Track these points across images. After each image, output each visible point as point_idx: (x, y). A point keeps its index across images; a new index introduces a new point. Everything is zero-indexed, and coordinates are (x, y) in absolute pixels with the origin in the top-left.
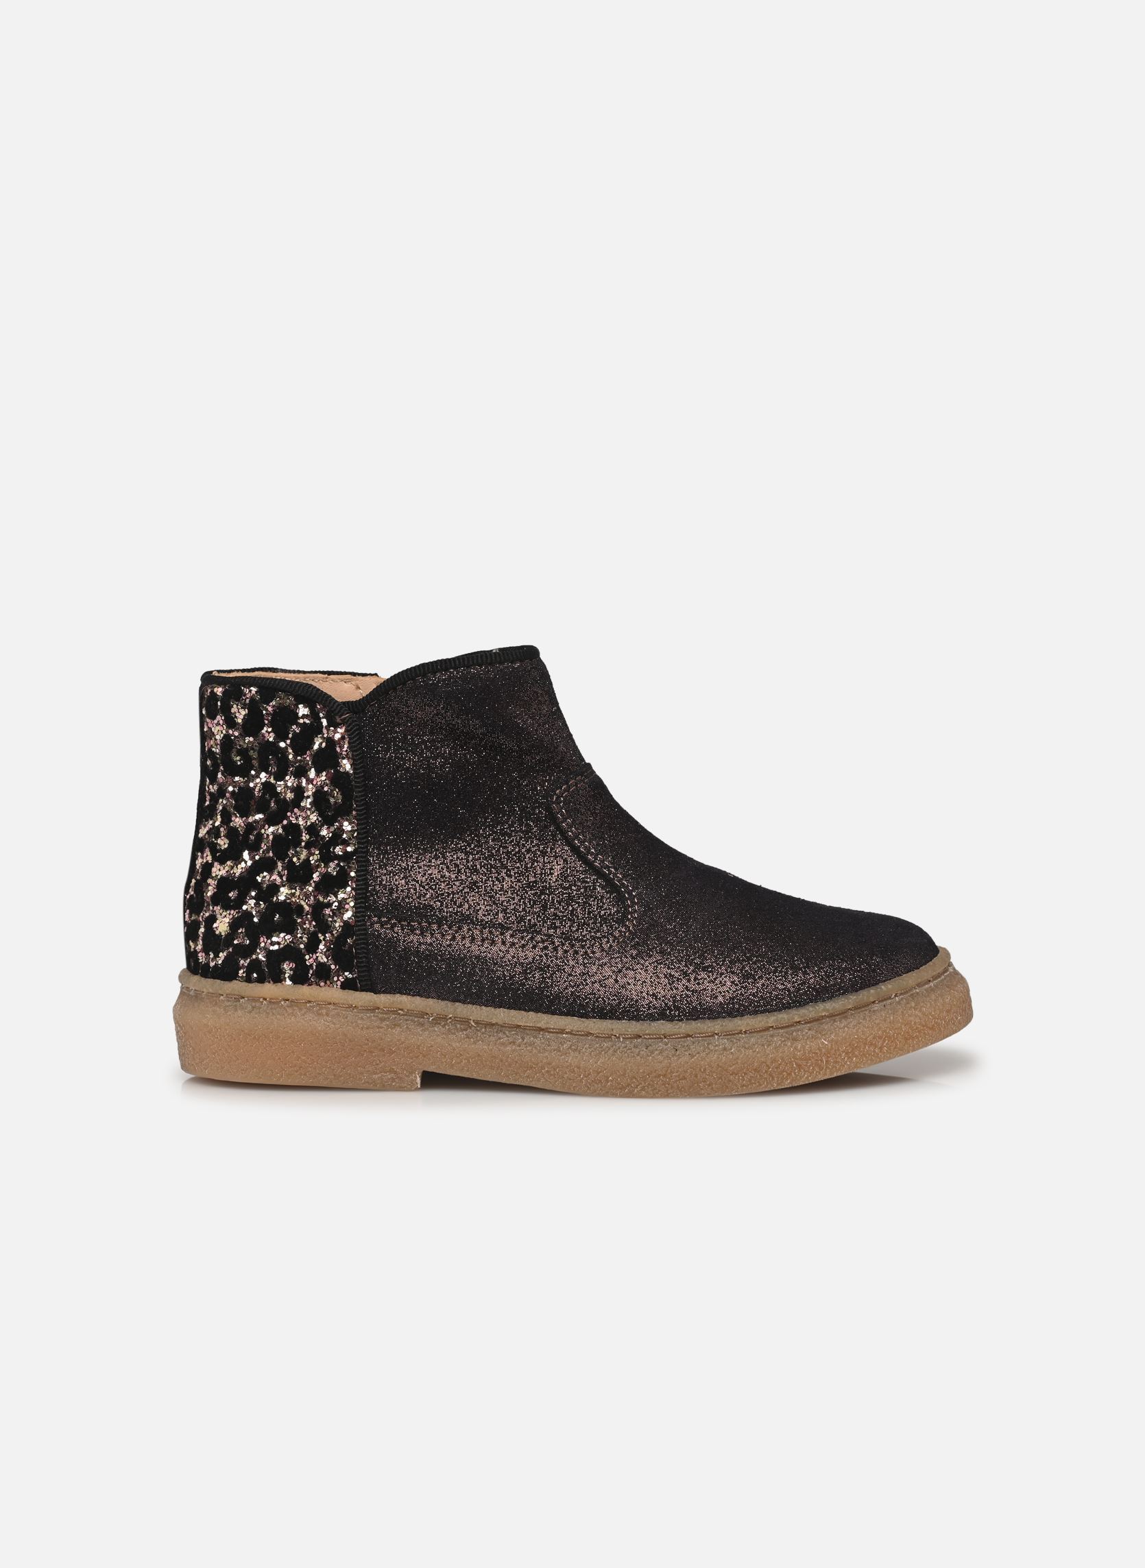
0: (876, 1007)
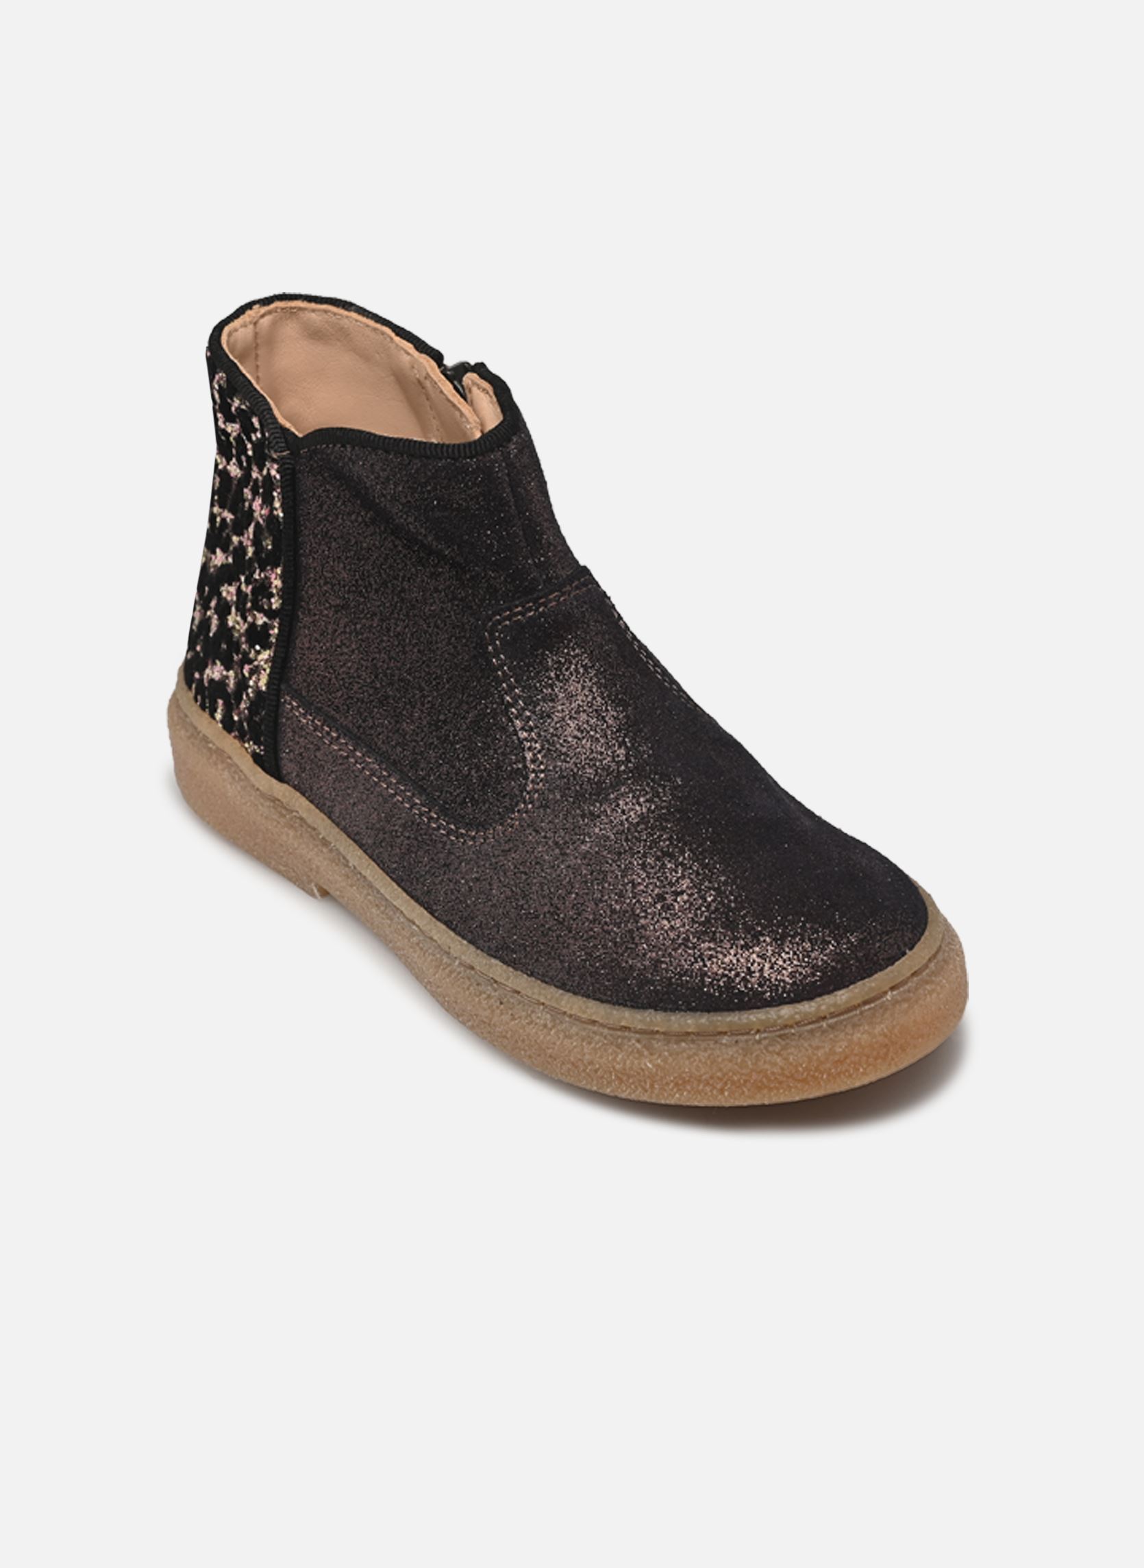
0: (725, 1040)
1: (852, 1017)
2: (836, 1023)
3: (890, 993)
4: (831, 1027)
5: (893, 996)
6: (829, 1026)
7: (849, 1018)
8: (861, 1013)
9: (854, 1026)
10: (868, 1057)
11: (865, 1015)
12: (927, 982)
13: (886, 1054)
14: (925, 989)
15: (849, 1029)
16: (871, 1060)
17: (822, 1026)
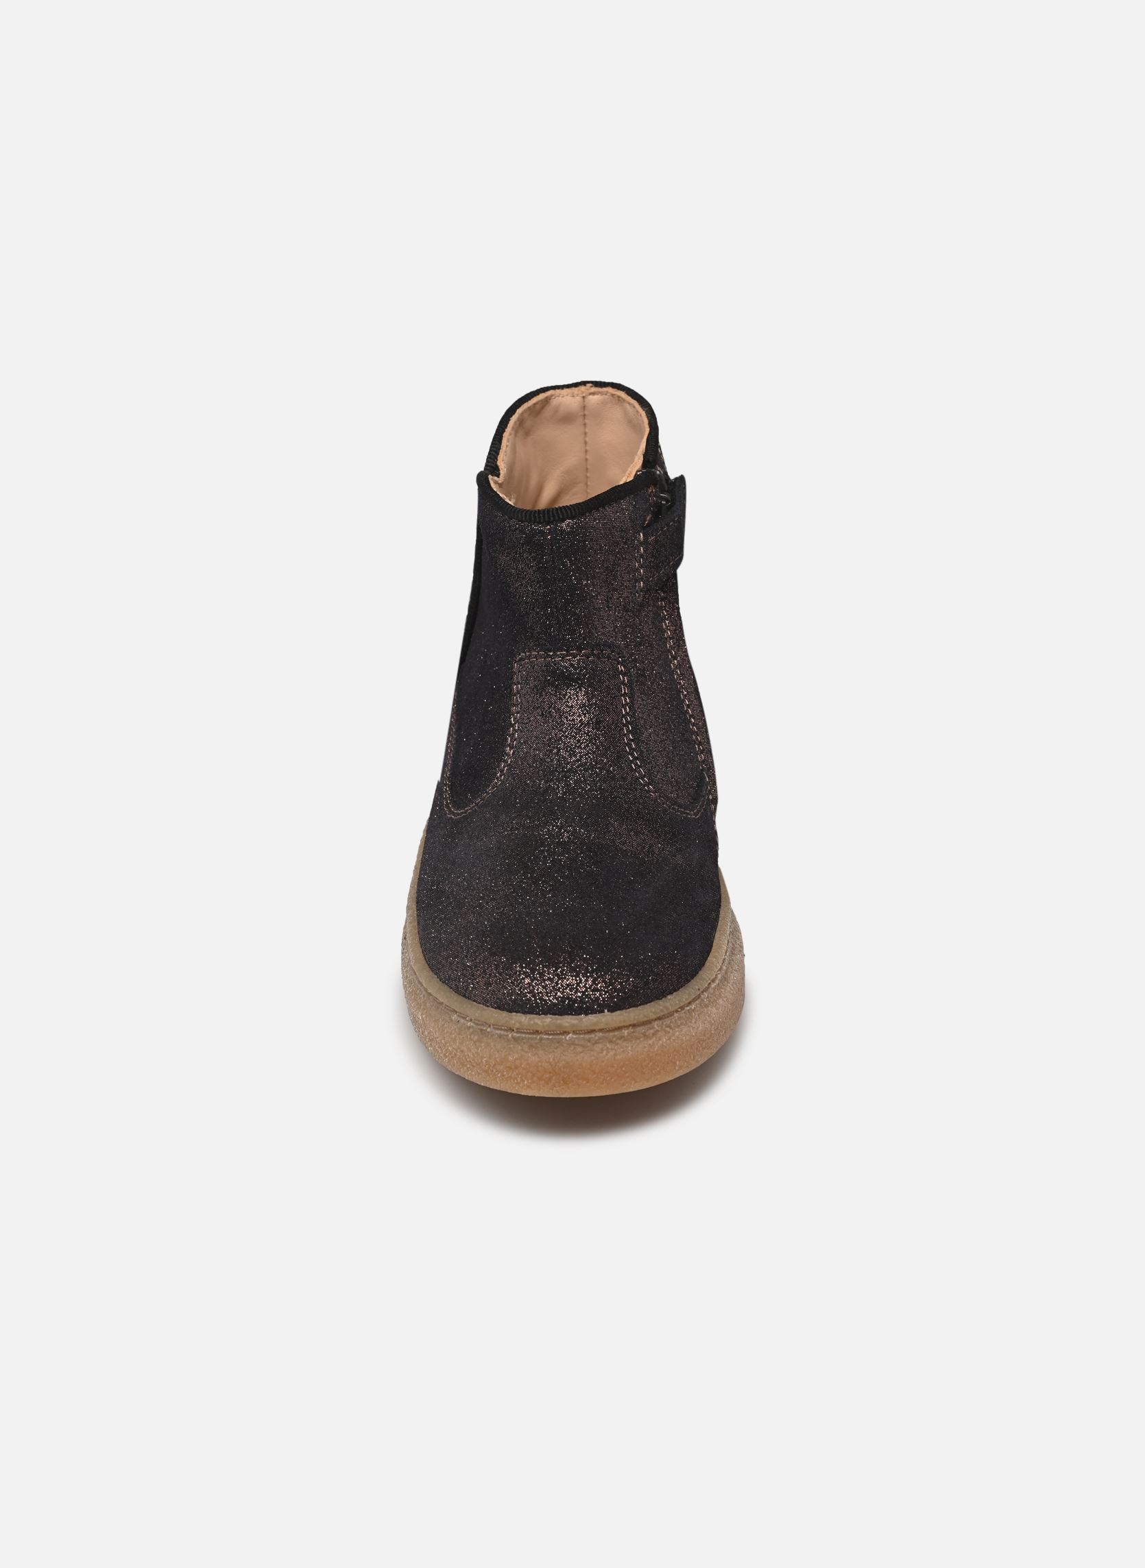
1: (532, 1039)
2: (519, 1037)
3: (570, 1035)
4: (515, 1039)
5: (572, 1037)
6: (513, 1037)
7: (529, 1038)
8: (541, 1039)
9: (531, 1046)
10: (534, 1075)
11: (543, 1041)
12: (611, 1042)
13: (550, 1079)
14: (605, 1045)
15: (526, 1047)
16: (535, 1079)
17: (508, 1035)
